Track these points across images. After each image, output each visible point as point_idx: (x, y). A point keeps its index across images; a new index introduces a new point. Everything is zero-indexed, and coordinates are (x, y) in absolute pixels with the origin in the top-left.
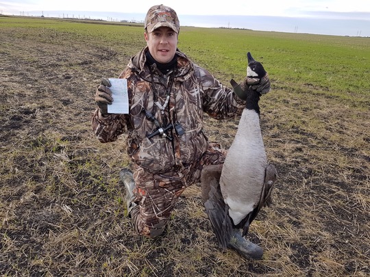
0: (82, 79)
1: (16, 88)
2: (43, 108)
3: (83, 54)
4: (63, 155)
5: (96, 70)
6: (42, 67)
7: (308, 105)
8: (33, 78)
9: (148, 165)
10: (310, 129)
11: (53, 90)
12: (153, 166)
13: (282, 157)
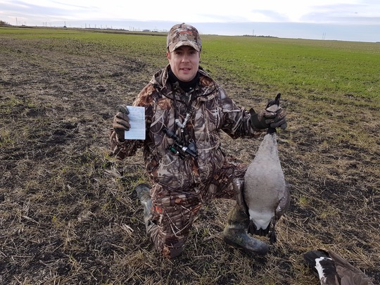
0: (116, 92)
1: (53, 101)
2: (83, 122)
3: (111, 65)
4: (114, 171)
5: (128, 82)
6: (74, 80)
7: (352, 118)
8: (68, 91)
9: (167, 182)
10: (361, 143)
11: (90, 104)
12: (172, 183)
13: (337, 174)
